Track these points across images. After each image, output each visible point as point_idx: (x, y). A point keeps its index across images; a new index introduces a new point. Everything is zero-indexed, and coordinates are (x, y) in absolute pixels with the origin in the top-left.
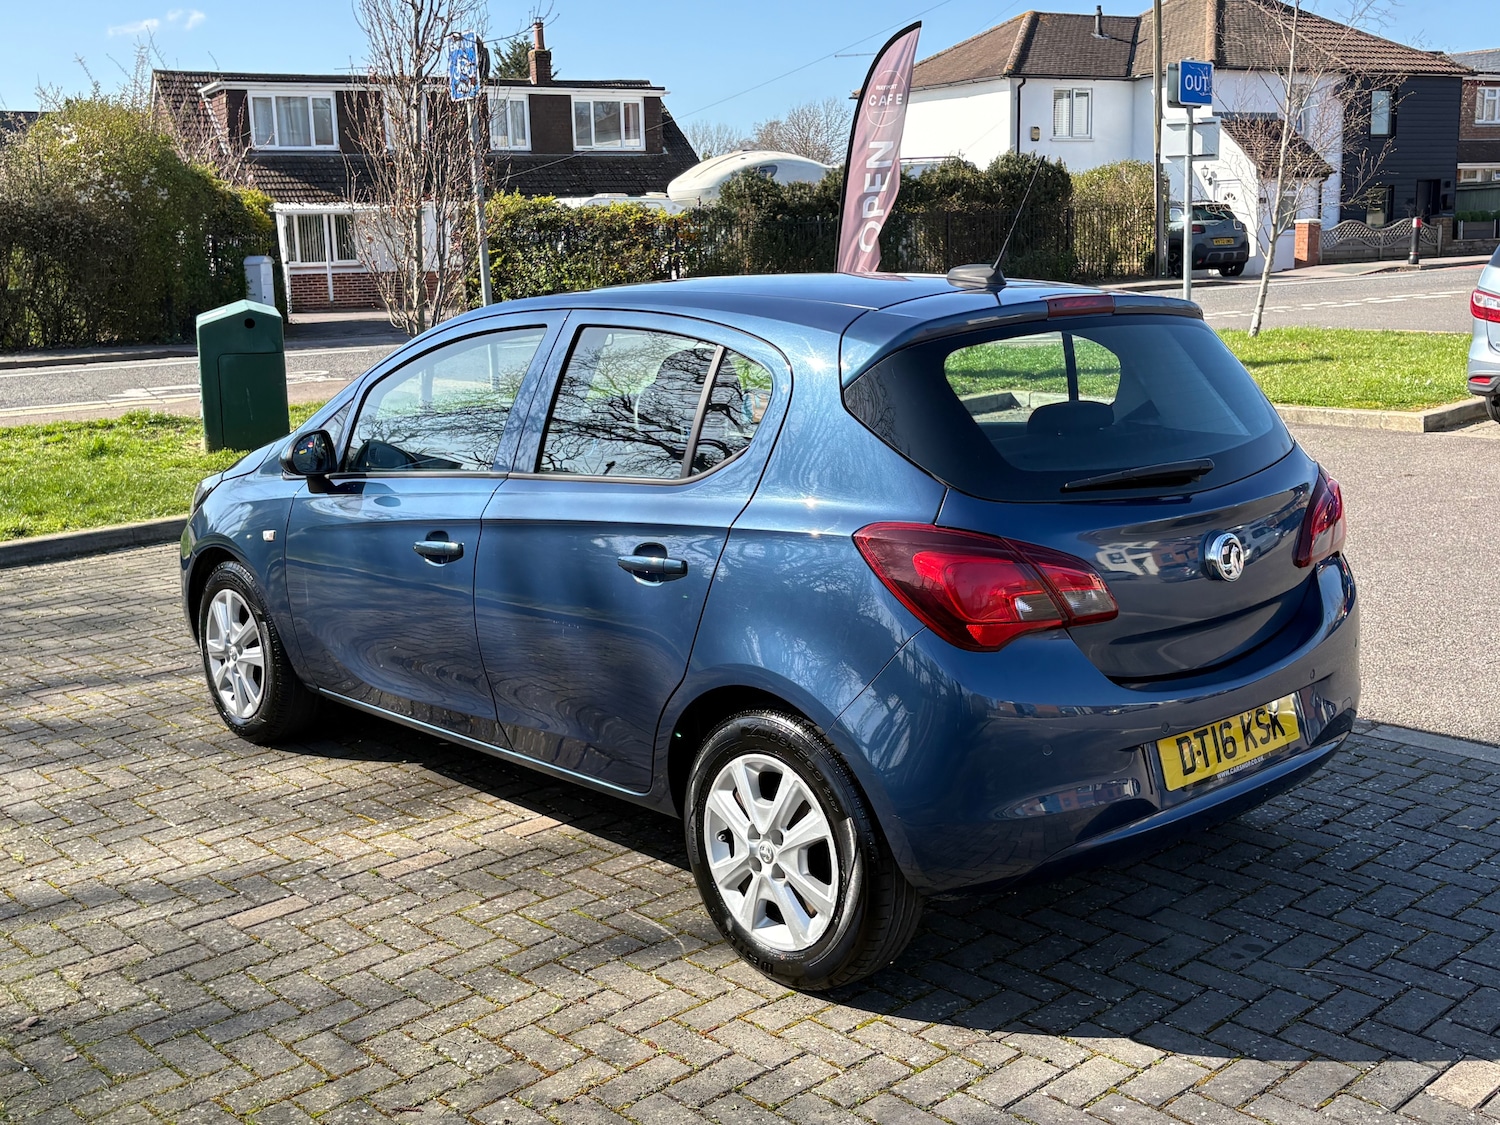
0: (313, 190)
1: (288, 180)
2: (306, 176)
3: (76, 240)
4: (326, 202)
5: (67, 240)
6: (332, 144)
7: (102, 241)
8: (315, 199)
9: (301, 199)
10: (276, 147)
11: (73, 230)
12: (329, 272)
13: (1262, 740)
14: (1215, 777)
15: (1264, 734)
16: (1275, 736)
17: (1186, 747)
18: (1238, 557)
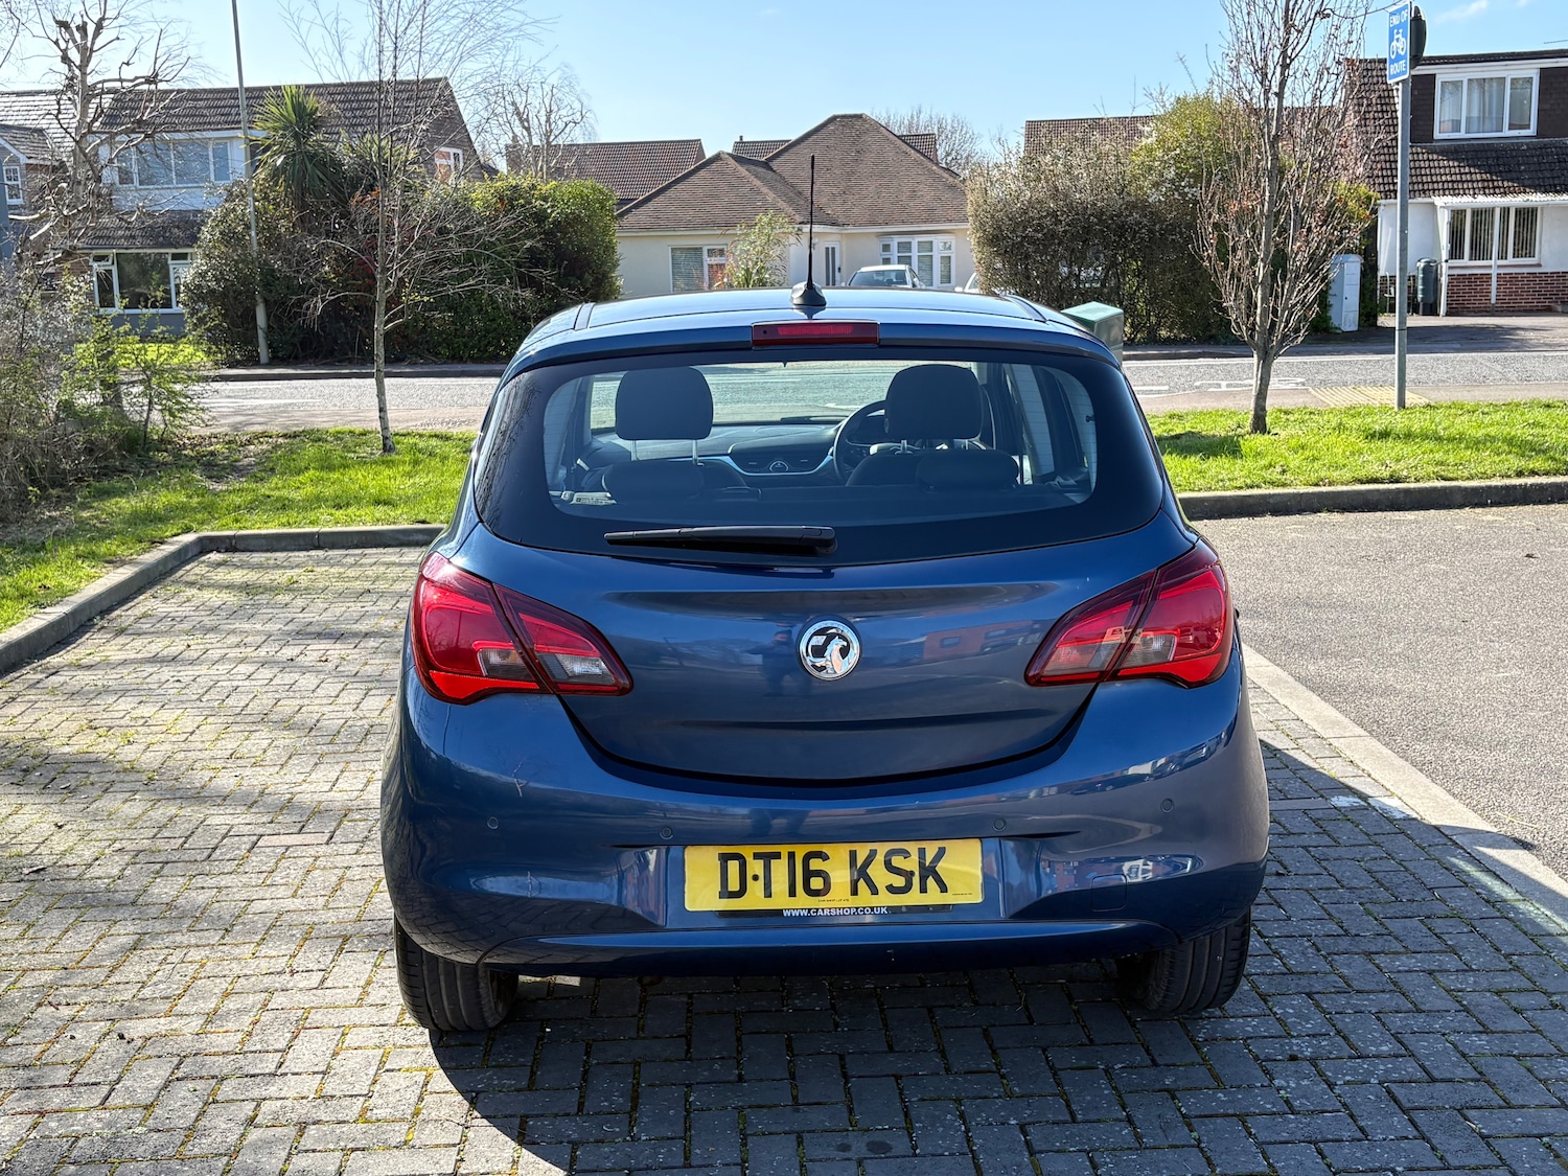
0: (1493, 181)
1: (1467, 170)
2: (1490, 166)
3: (1142, 239)
4: (1505, 194)
5: (1134, 238)
6: (1528, 127)
7: (1167, 239)
8: (1495, 191)
9: (1477, 191)
10: (1462, 134)
11: (1140, 229)
12: (1494, 272)
13: (891, 889)
14: (779, 912)
15: (899, 881)
16: (923, 890)
17: (733, 866)
18: (844, 652)
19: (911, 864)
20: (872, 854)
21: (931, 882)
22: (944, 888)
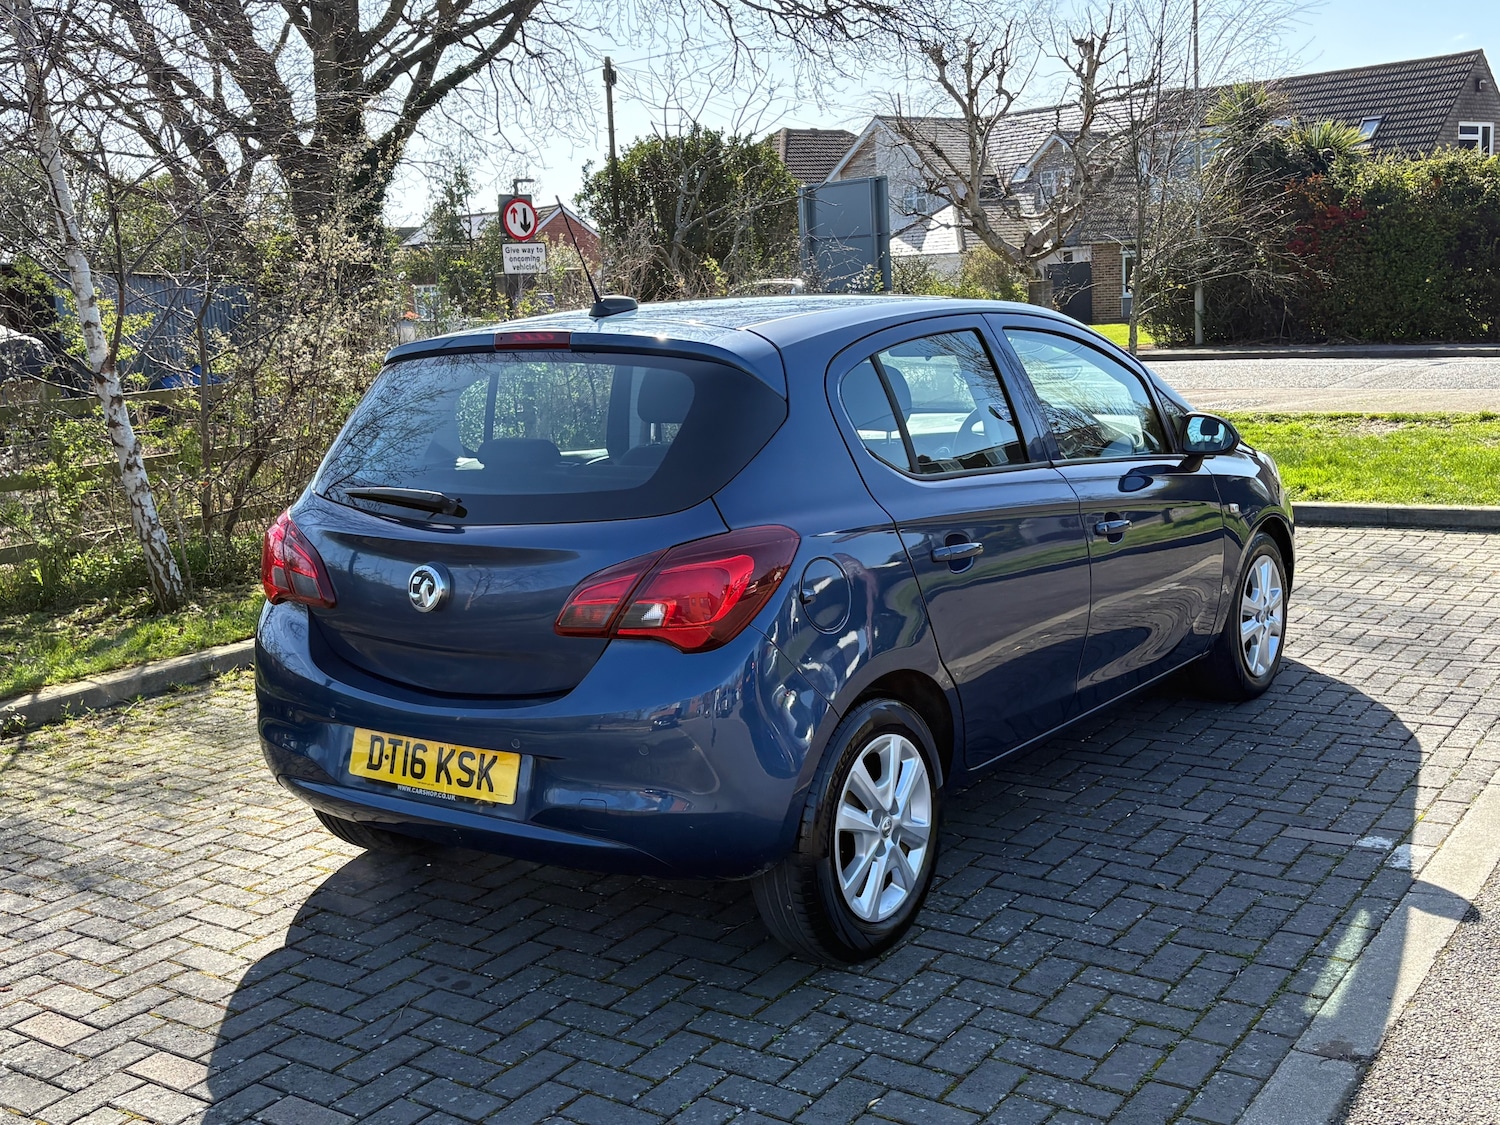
13: (461, 783)
14: (394, 786)
15: (465, 777)
16: (479, 787)
17: (377, 745)
18: (431, 590)
19: (473, 765)
20: (453, 753)
21: (484, 782)
22: (491, 789)
